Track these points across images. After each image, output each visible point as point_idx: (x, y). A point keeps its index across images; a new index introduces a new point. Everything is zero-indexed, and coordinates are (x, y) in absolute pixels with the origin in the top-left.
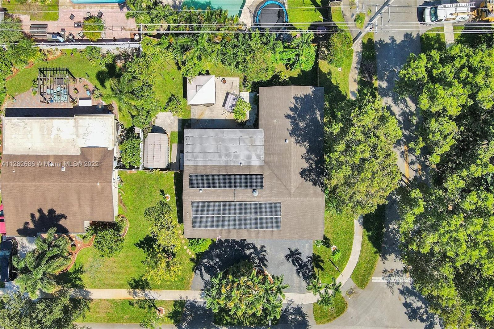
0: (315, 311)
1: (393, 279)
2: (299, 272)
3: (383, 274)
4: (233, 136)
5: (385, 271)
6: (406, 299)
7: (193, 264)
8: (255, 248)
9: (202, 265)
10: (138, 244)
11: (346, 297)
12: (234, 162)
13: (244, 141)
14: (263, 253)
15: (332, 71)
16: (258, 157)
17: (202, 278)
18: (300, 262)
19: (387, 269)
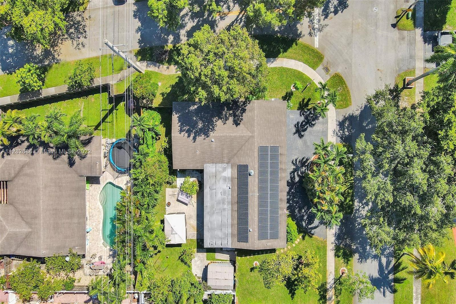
0: (341, 107)
1: (316, 26)
2: (312, 124)
3: (313, 36)
4: (209, 196)
5: (310, 34)
6: (331, 12)
7: (307, 237)
8: (293, 172)
9: (308, 227)
10: (292, 296)
11: (330, 75)
12: (229, 194)
13: (213, 185)
14: (298, 163)
15: (161, 92)
16: (224, 169)
17: (317, 227)
18: (304, 123)
19: (308, 32)
